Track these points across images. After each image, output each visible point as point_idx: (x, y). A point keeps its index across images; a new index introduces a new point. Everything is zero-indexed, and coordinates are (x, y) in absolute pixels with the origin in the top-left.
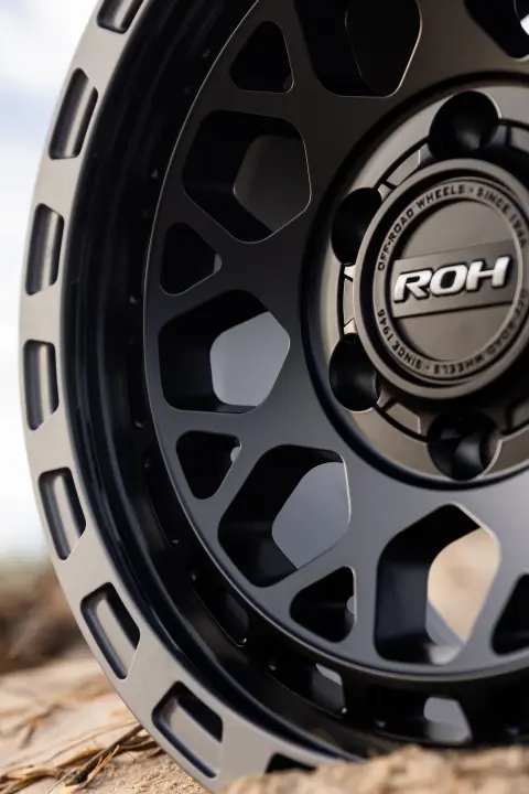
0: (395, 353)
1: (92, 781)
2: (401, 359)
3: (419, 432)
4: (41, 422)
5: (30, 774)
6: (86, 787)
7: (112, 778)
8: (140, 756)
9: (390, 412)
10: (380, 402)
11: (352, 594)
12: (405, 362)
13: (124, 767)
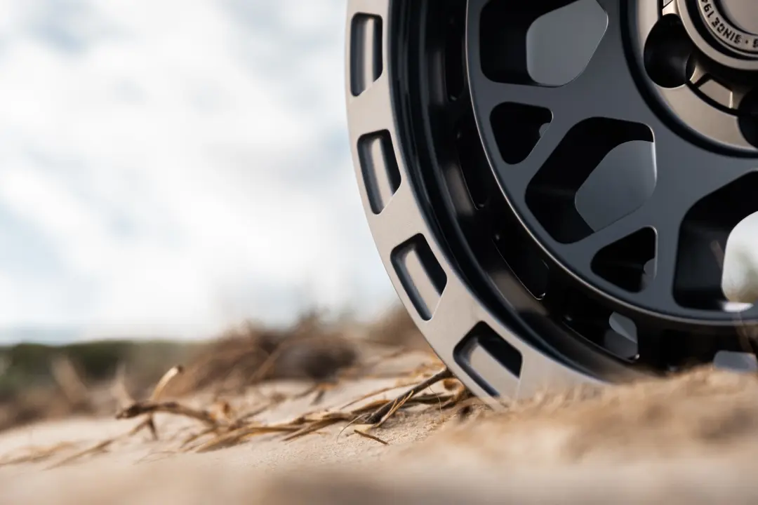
0: (715, 30)
1: (384, 422)
2: (720, 35)
3: (731, 106)
4: (362, 89)
5: (328, 416)
6: (380, 426)
7: (404, 422)
8: (429, 408)
9: (702, 88)
10: (694, 78)
11: (652, 256)
12: (724, 38)
13: (414, 415)
